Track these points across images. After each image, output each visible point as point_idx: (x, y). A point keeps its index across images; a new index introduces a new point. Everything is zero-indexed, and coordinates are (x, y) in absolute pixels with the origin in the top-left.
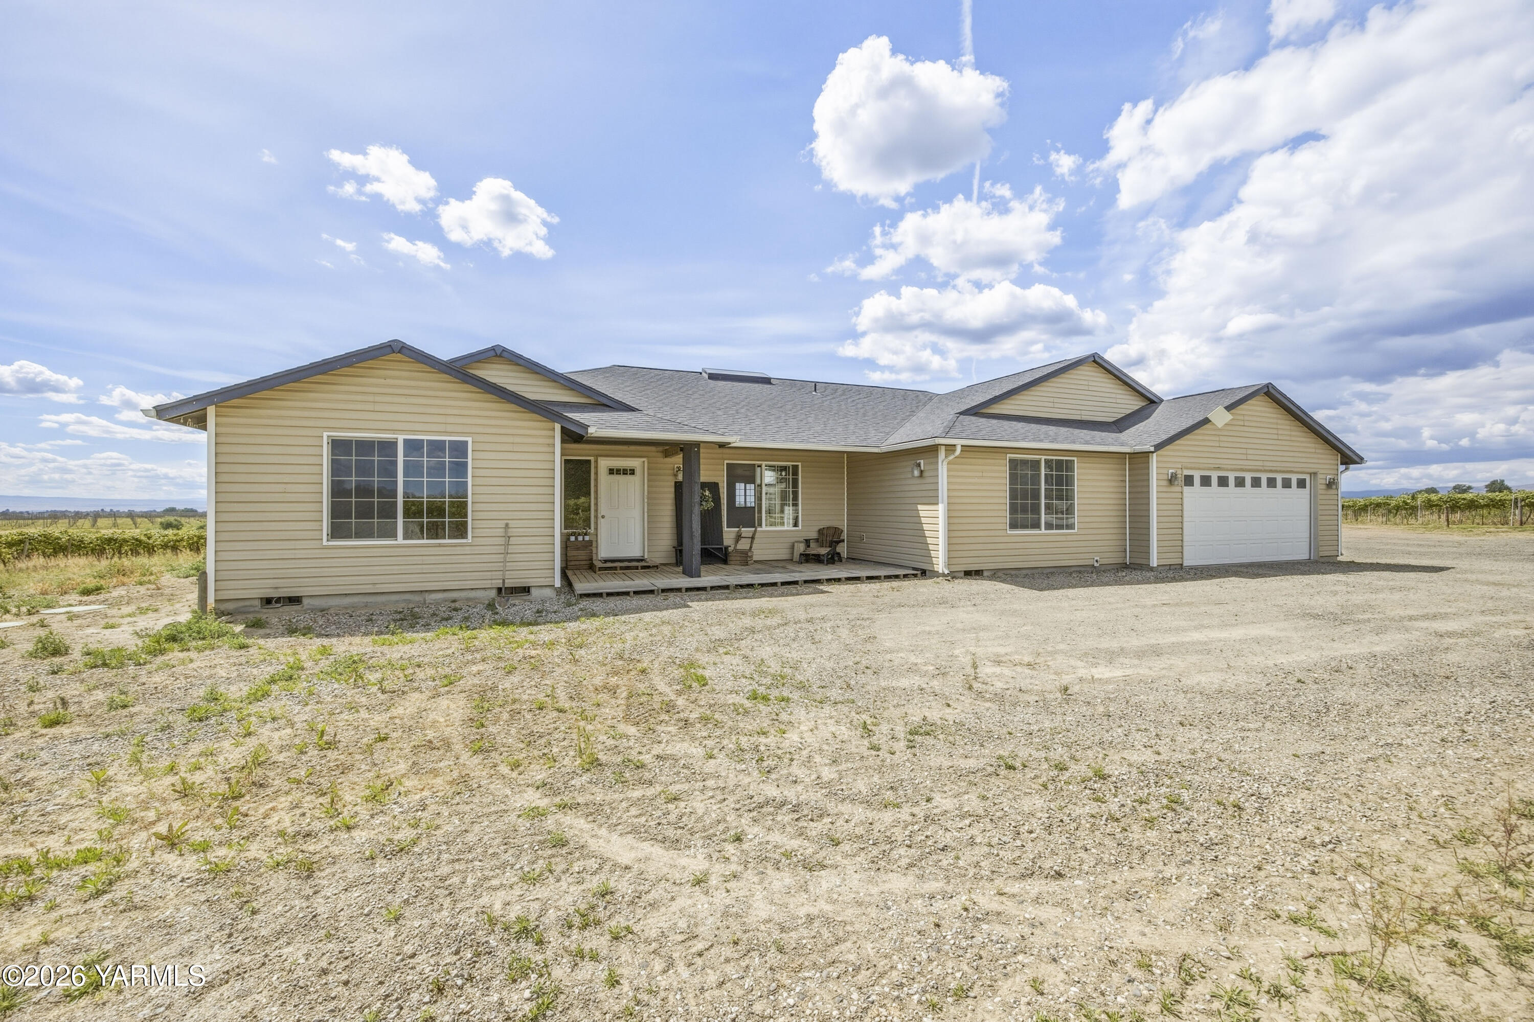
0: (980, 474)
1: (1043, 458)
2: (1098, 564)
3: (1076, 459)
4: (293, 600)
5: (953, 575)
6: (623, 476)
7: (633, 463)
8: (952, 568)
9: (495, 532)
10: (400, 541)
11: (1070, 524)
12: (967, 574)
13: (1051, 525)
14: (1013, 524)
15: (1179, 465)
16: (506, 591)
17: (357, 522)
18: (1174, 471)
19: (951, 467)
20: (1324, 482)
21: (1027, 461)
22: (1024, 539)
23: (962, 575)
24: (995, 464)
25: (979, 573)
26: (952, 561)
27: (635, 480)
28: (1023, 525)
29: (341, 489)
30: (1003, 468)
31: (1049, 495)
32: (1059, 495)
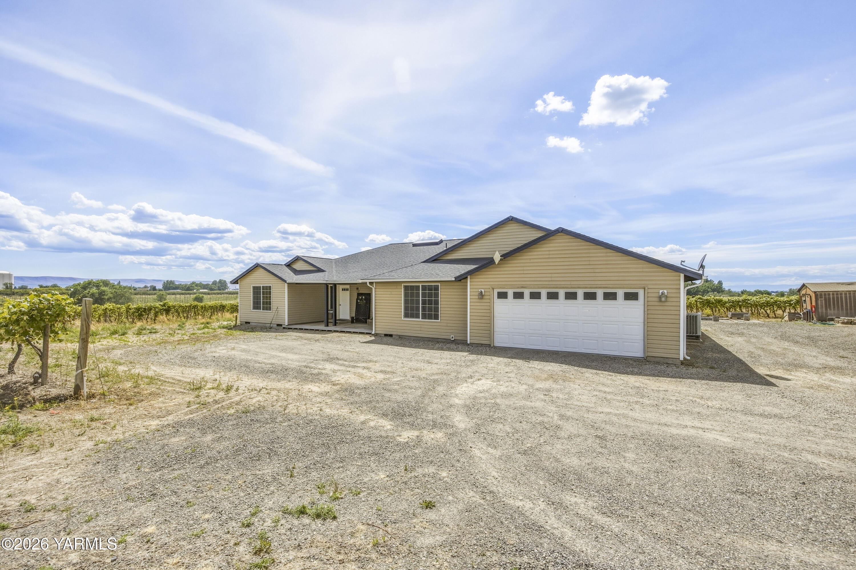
0: (390, 293)
1: (420, 285)
2: (453, 339)
3: (439, 284)
4: (249, 323)
5: (376, 335)
6: (345, 291)
7: (348, 287)
8: (377, 332)
9: (275, 309)
10: (262, 311)
11: (436, 317)
12: (386, 335)
13: (424, 317)
14: (406, 315)
15: (489, 287)
16: (278, 325)
17: (256, 306)
18: (483, 291)
19: (377, 290)
20: (657, 295)
21: (413, 286)
22: (412, 323)
23: (383, 335)
24: (397, 288)
25: (391, 336)
26: (377, 329)
27: (348, 292)
28: (412, 316)
29: (254, 298)
30: (400, 290)
31: (424, 302)
32: (430, 302)
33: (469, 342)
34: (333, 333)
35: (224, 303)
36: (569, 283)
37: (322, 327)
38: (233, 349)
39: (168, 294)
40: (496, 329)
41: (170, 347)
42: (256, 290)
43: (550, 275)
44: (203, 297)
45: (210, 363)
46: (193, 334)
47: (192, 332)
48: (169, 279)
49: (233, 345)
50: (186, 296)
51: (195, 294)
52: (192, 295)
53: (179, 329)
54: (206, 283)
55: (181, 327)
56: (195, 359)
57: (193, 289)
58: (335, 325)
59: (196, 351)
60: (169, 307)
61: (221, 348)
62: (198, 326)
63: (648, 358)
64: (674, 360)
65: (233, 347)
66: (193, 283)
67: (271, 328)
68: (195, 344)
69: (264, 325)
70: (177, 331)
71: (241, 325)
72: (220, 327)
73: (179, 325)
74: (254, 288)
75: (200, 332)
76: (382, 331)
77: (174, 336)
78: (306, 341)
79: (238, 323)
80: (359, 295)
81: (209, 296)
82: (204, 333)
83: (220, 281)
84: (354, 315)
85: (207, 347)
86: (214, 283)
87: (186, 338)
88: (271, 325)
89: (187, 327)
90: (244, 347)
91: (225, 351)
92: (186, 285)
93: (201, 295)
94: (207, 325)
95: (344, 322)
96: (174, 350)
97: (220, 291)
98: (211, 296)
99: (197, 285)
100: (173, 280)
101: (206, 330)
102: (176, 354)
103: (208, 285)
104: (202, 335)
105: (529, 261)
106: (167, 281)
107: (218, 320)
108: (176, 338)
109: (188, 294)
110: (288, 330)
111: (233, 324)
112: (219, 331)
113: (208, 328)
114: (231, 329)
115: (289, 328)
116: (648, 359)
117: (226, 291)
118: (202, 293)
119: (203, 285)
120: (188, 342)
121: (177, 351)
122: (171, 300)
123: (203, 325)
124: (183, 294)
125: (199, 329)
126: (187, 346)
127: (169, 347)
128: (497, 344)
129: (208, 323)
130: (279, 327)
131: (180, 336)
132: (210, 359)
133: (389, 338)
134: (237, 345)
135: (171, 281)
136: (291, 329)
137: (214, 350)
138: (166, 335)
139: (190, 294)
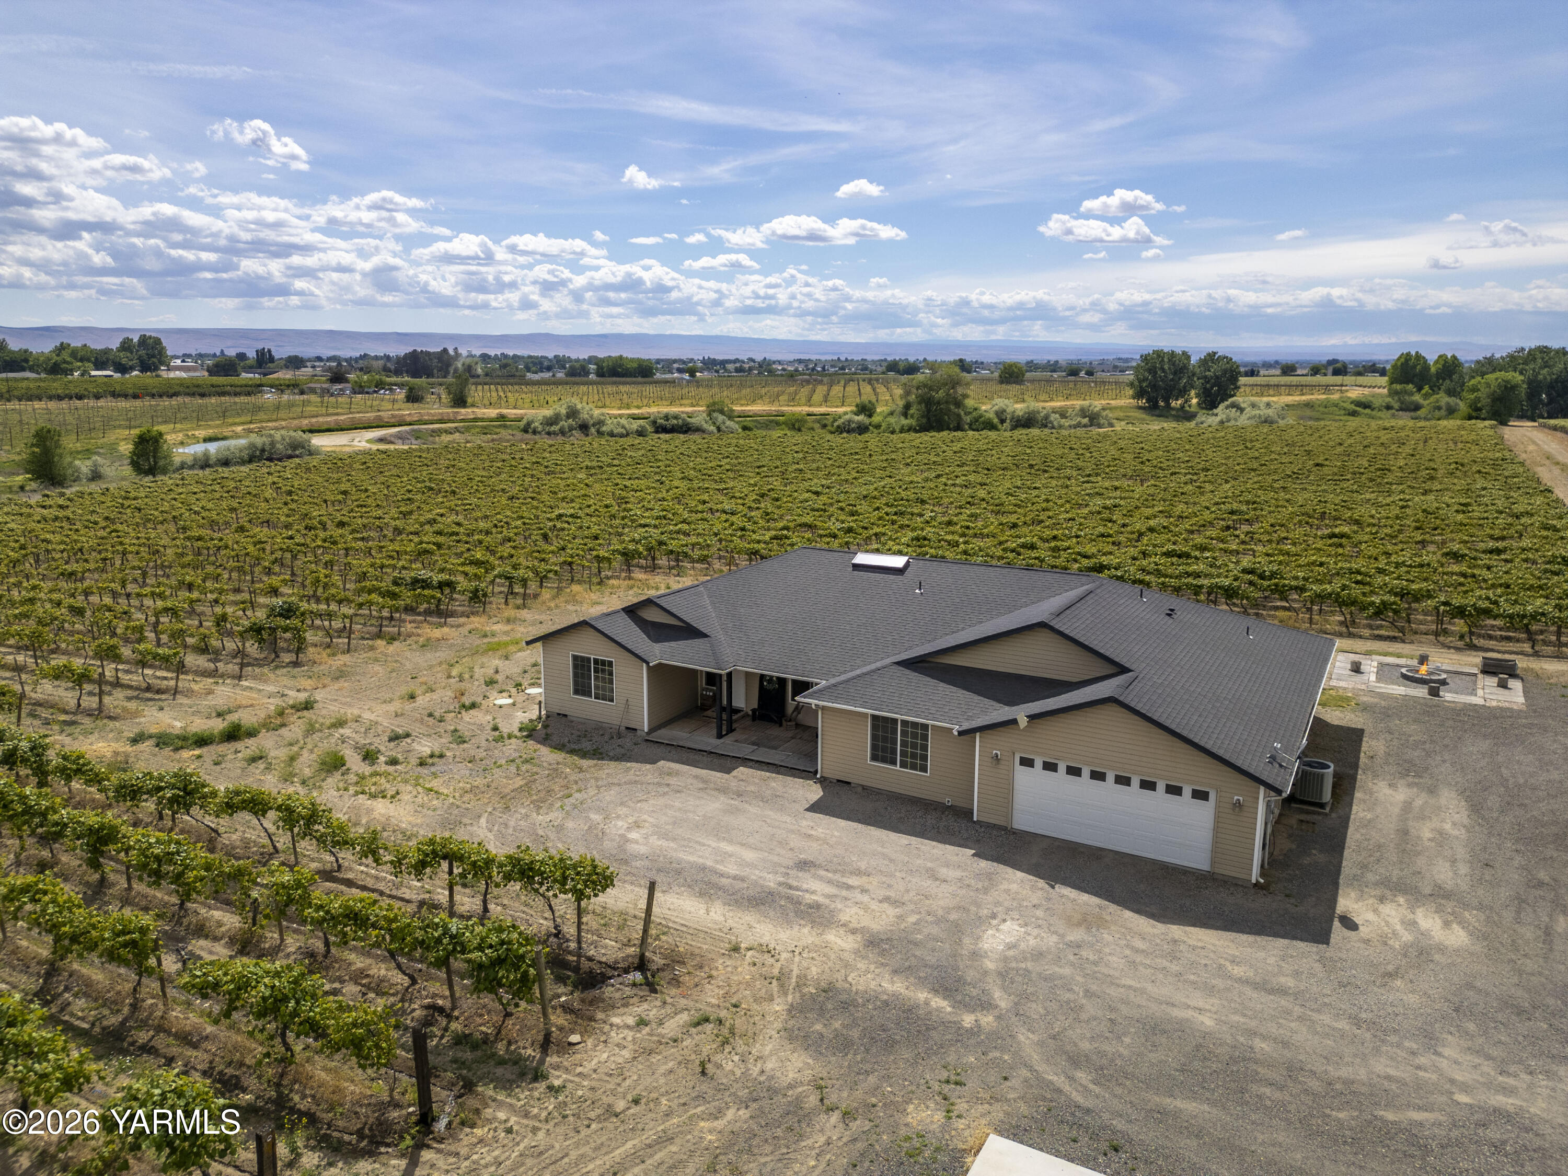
0: (848, 721)
2: (949, 805)
3: (929, 731)
4: (565, 716)
5: (823, 780)
8: (825, 775)
9: (623, 702)
10: (594, 699)
11: (924, 769)
12: (840, 781)
13: (903, 765)
14: (875, 758)
15: (1008, 750)
16: (628, 728)
17: (582, 690)
18: (998, 753)
20: (1230, 801)
21: (888, 723)
22: (886, 771)
23: (835, 781)
24: (860, 721)
25: (848, 784)
26: (824, 771)
28: (884, 760)
29: (576, 675)
30: (866, 724)
31: (904, 744)
32: (914, 746)
33: (975, 819)
34: (743, 763)
36: (1120, 765)
37: (714, 741)
40: (1016, 806)
42: (581, 662)
43: (1095, 751)
46: (512, 763)
58: (730, 729)
59: (595, 834)
64: (1245, 881)
67: (619, 736)
68: (562, 806)
71: (549, 717)
74: (577, 657)
76: (832, 774)
79: (543, 712)
82: (526, 759)
84: (756, 707)
87: (517, 778)
91: (637, 836)
95: (737, 715)
96: (558, 829)
110: (658, 748)
115: (657, 743)
116: (1215, 875)
121: (569, 835)
126: (558, 812)
127: (538, 818)
130: (634, 736)
131: (495, 768)
134: (633, 813)
136: (662, 744)
138: (466, 764)
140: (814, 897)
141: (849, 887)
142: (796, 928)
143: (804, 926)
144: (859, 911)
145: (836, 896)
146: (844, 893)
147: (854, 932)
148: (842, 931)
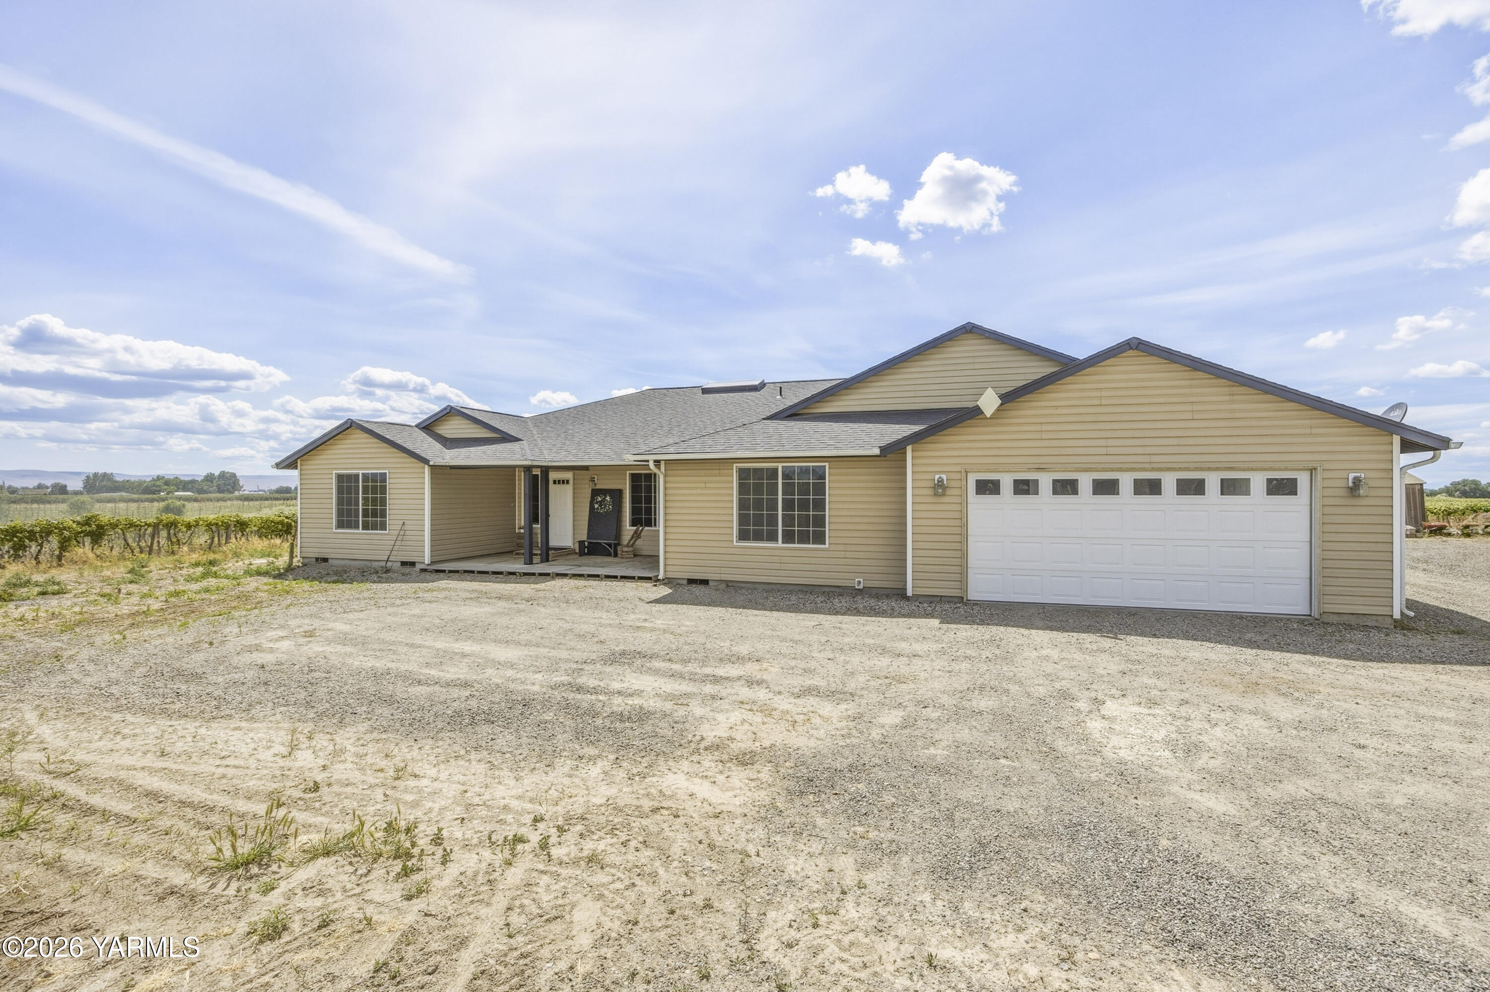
0: (703, 485)
1: (780, 466)
2: (861, 587)
3: (827, 464)
4: (325, 560)
5: (668, 582)
6: (561, 486)
7: (568, 475)
8: (670, 575)
9: (399, 527)
10: (360, 531)
11: (820, 538)
12: (691, 581)
13: (789, 537)
14: (743, 536)
15: (958, 468)
16: (404, 564)
17: (346, 519)
18: (944, 477)
19: (668, 479)
20: (1342, 483)
21: (762, 470)
22: (762, 552)
23: (685, 582)
24: (720, 475)
25: (705, 582)
26: (669, 568)
27: (569, 488)
28: (758, 537)
29: (340, 502)
30: (729, 479)
31: (788, 505)
32: (804, 505)
33: (909, 593)
34: (553, 578)
35: (245, 516)
36: (1146, 459)
37: (519, 566)
38: (310, 634)
39: (99, 501)
40: (972, 562)
41: (107, 637)
42: (346, 483)
43: (1103, 443)
44: (184, 505)
45: (255, 695)
46: (177, 594)
47: (172, 588)
48: (101, 471)
49: (307, 624)
50: (142, 505)
51: (163, 500)
52: (156, 504)
53: (131, 582)
54: (190, 479)
55: (137, 575)
56: (196, 677)
57: (159, 491)
58: (547, 560)
59: (195, 647)
60: (100, 527)
61: (271, 634)
62: (184, 572)
63: (1325, 616)
64: (1380, 618)
65: (306, 628)
66: (159, 478)
67: (387, 571)
68: (184, 625)
69: (368, 564)
70: (125, 588)
71: (304, 565)
72: (248, 573)
73: (131, 571)
74: (340, 478)
75: (195, 587)
76: (682, 572)
77: (116, 602)
78: (502, 604)
79: (297, 562)
80: (595, 493)
81: (196, 504)
82: (207, 590)
83: (223, 475)
84: (584, 537)
85: (227, 630)
86: (209, 478)
87: (156, 605)
88: (389, 564)
89: (154, 575)
90: (340, 626)
91: (285, 645)
92: (141, 483)
93: (178, 503)
94: (210, 568)
95: (563, 552)
96: (119, 647)
97: (221, 495)
98: (202, 504)
99: (167, 483)
100: (108, 472)
101: (212, 582)
102: (127, 663)
103: (193, 482)
104: (204, 596)
105: (1053, 411)
106: (96, 475)
107: (237, 555)
108: (125, 607)
109: (147, 500)
110: (435, 576)
111: (282, 562)
112: (252, 583)
113: (215, 575)
114: (280, 576)
115: (437, 571)
116: (1326, 618)
117: (237, 493)
118: (180, 498)
119: (181, 481)
120: (160, 618)
121: (131, 651)
122: (105, 512)
123: (200, 569)
124: (134, 501)
125: (190, 579)
126: (160, 630)
127: (105, 637)
128: (973, 595)
129: (212, 563)
130: (407, 570)
131: (135, 599)
132: (250, 674)
133: (698, 590)
134: (317, 623)
135: (105, 475)
136: (444, 571)
137: (250, 640)
138: (92, 598)
139: (152, 501)
140: (637, 701)
141: (717, 680)
142: (564, 766)
143: (592, 759)
144: (749, 716)
145: (687, 695)
146: (709, 689)
147: (745, 760)
148: (708, 761)
